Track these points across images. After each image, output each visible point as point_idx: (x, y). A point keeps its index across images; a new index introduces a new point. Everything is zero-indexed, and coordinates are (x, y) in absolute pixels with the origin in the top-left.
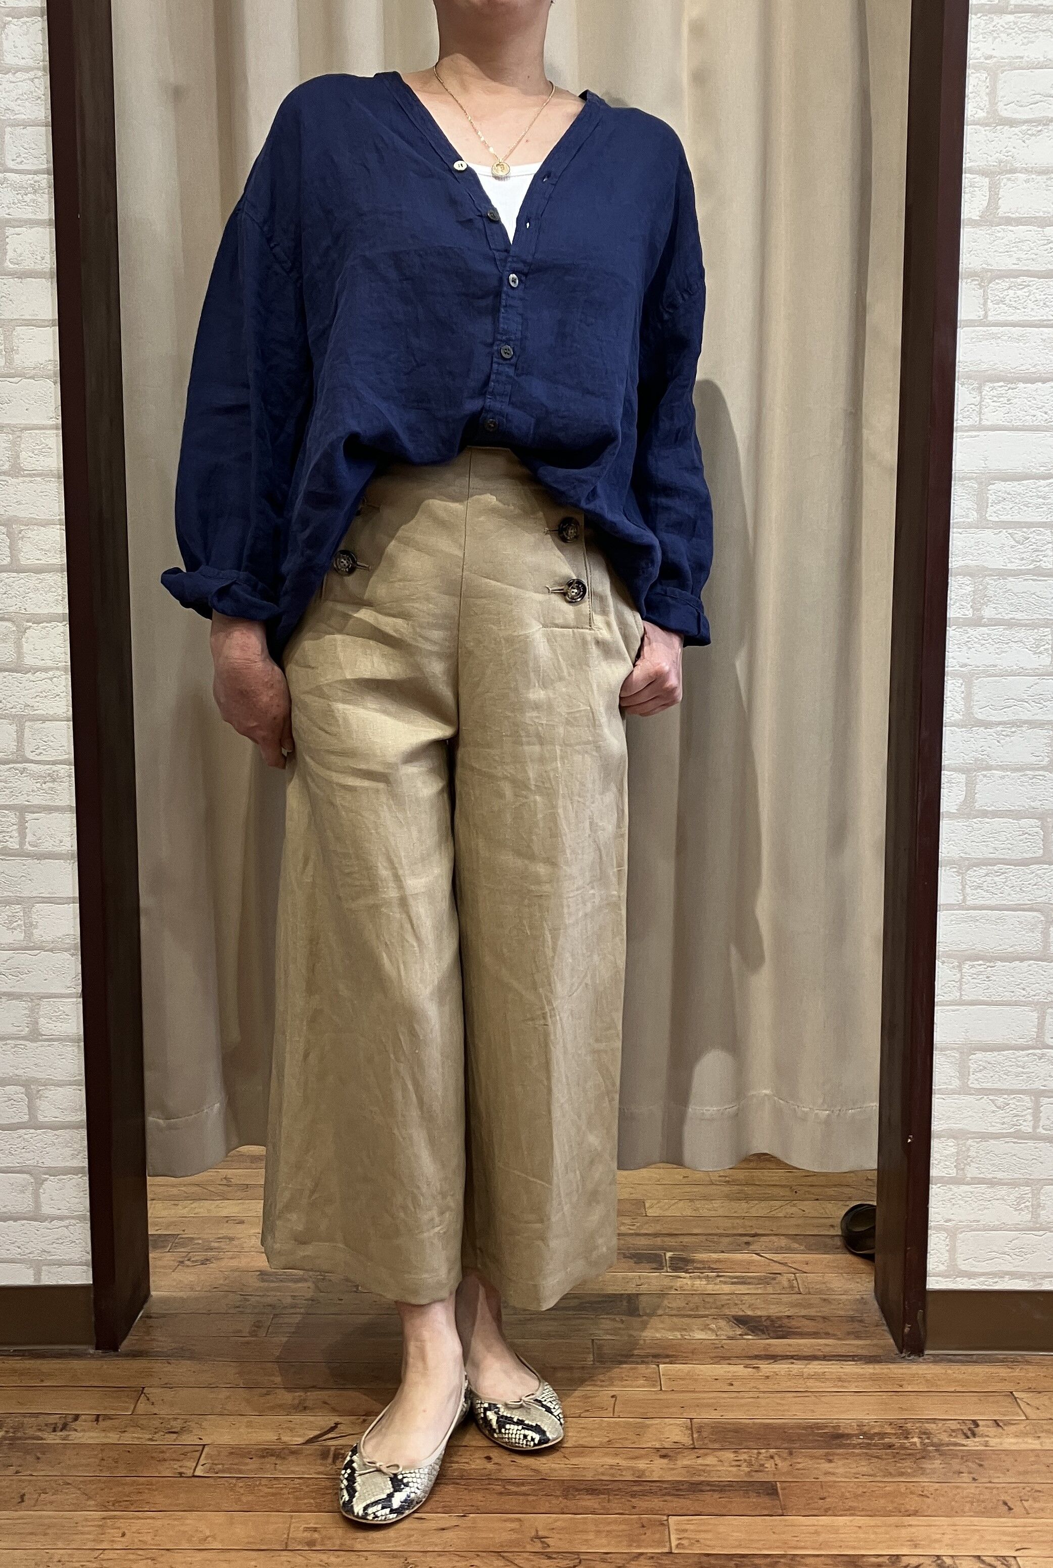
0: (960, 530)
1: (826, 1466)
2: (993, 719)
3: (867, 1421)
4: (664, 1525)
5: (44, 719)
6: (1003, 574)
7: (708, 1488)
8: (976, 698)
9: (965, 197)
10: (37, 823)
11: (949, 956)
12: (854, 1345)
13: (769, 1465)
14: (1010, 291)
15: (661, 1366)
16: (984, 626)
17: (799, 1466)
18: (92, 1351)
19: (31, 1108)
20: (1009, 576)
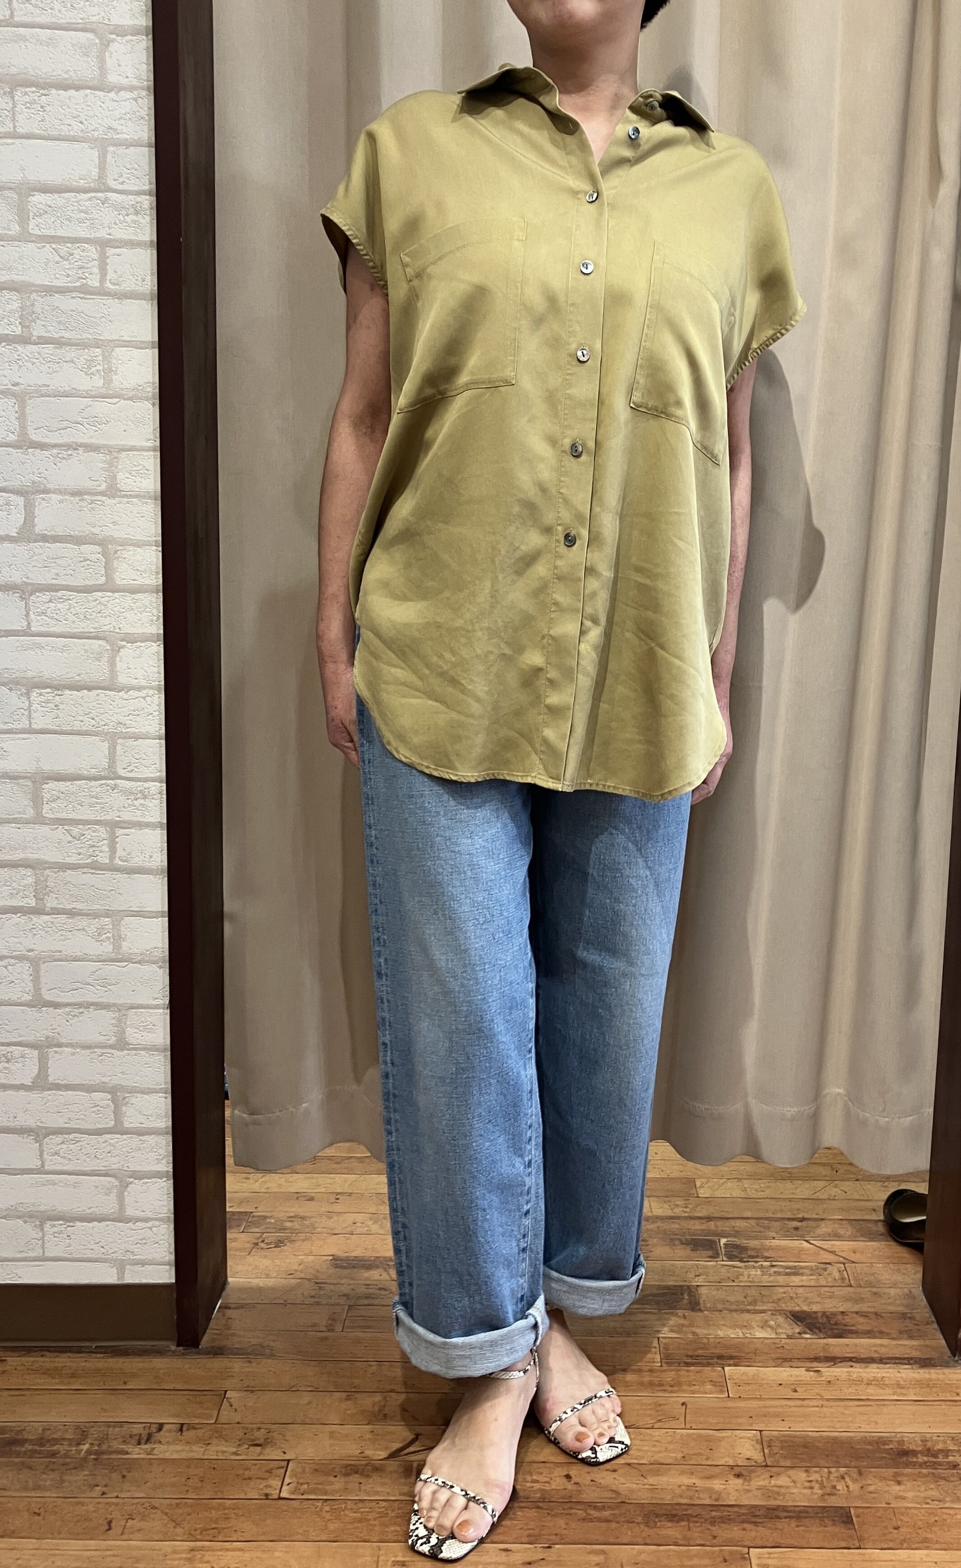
1: (895, 1489)
3: (930, 1435)
5: (136, 737)
7: (784, 1513)
10: (126, 840)
12: (907, 1346)
13: (841, 1486)
15: (726, 1368)
17: (870, 1489)
18: (173, 1348)
19: (117, 1113)
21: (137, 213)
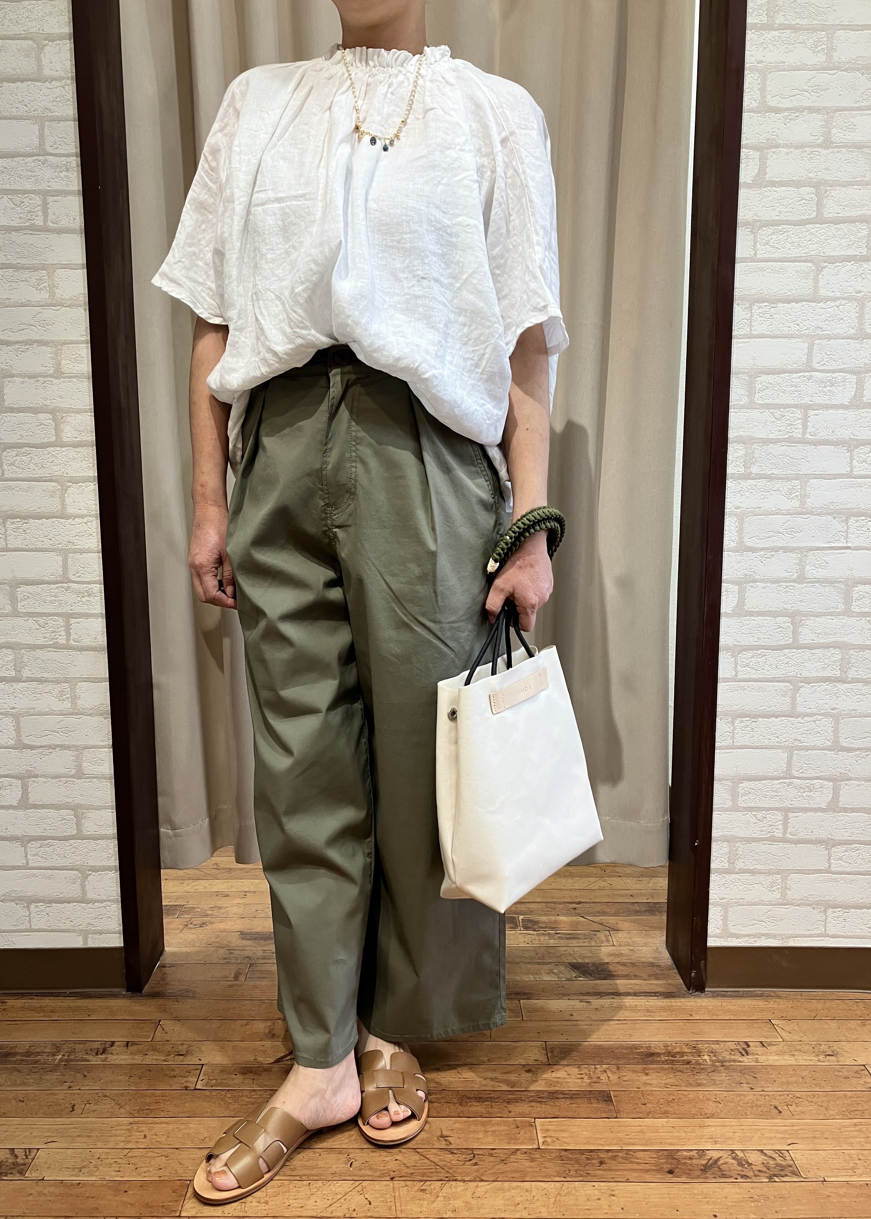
0: (736, 410)
1: (644, 1078)
2: (758, 546)
3: (669, 1043)
4: (532, 1125)
5: (82, 552)
6: (766, 442)
7: (562, 1096)
8: (746, 531)
9: (742, 166)
11: (726, 715)
12: (654, 984)
13: (604, 1077)
14: (773, 236)
15: (521, 1001)
16: (753, 479)
17: (625, 1078)
18: (124, 992)
19: (78, 825)
20: (770, 443)
21: (67, 170)
